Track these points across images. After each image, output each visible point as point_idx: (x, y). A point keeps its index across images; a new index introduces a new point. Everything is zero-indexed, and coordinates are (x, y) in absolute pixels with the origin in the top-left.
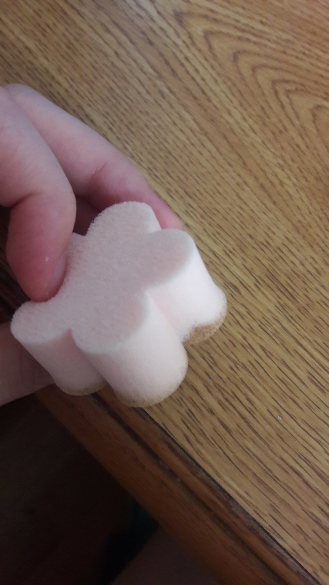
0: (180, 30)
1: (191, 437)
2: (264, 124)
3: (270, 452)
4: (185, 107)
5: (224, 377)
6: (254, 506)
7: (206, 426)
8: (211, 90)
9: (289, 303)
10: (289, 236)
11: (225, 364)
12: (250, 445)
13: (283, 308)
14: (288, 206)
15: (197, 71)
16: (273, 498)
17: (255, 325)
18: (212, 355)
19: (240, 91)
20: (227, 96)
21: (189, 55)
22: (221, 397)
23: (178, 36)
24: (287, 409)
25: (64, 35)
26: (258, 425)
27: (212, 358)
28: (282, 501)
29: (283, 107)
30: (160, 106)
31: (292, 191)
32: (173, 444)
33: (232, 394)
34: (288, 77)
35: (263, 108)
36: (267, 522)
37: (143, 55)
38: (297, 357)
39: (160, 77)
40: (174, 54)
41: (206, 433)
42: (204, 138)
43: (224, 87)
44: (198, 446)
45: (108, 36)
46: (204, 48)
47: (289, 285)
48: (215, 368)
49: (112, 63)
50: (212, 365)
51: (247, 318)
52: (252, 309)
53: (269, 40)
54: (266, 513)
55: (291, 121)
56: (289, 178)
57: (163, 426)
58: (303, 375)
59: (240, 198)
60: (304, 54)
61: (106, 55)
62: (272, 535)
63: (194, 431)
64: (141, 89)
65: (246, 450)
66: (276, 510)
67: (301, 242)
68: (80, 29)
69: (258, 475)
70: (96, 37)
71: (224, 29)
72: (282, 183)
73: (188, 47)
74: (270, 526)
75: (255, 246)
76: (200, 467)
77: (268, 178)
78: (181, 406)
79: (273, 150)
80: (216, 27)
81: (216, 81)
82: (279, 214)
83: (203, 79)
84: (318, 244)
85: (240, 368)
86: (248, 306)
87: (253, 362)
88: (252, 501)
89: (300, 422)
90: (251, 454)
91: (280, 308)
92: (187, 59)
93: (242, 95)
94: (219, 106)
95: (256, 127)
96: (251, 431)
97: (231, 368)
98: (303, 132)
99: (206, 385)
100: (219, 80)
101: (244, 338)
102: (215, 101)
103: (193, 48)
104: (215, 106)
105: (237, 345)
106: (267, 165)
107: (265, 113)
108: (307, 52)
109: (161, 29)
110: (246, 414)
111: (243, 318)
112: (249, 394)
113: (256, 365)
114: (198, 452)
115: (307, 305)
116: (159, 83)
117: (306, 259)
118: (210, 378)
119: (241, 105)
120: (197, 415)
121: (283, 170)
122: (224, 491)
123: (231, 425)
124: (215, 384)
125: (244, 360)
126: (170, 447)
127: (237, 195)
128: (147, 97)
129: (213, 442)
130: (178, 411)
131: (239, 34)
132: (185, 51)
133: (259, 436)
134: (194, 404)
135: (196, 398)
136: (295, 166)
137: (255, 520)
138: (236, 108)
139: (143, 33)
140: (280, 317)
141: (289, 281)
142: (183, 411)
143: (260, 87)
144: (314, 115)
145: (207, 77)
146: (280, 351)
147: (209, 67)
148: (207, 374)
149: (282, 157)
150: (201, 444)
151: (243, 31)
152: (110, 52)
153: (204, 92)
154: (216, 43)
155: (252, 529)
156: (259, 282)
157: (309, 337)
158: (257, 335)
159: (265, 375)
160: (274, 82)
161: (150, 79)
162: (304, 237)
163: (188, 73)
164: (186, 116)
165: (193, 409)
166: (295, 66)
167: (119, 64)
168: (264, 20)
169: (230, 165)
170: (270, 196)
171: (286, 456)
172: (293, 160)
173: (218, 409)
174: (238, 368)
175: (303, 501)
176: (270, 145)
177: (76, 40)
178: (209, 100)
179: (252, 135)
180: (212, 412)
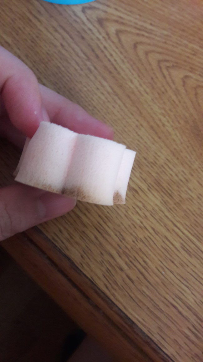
0: (101, 30)
1: (108, 285)
2: (153, 88)
3: (157, 294)
4: (105, 79)
5: (129, 247)
6: (148, 328)
7: (118, 279)
8: (120, 67)
9: (169, 200)
10: (169, 158)
11: (129, 239)
12: (145, 290)
13: (165, 203)
14: (168, 139)
15: (111, 55)
16: (160, 323)
17: (148, 214)
18: (122, 233)
19: (138, 68)
20: (130, 71)
21: (107, 46)
22: (127, 260)
23: (100, 34)
24: (168, 267)
25: (30, 34)
26: (150, 277)
27: (121, 235)
28: (165, 324)
29: (165, 77)
30: (89, 78)
31: (170, 130)
32: (97, 290)
33: (134, 258)
34: (167, 58)
35: (152, 78)
36: (156, 338)
37: (78, 46)
38: (174, 234)
39: (89, 59)
40: (97, 45)
41: (118, 283)
42: (116, 98)
43: (128, 65)
44: (113, 291)
45: (57, 35)
46: (116, 40)
47: (169, 189)
48: (123, 241)
49: (59, 51)
50: (121, 240)
51: (143, 209)
52: (146, 204)
53: (156, 35)
54: (156, 332)
55: (169, 86)
56: (168, 122)
57: (91, 279)
58: (178, 245)
59: (139, 135)
60: (177, 43)
61: (55, 46)
62: (159, 345)
63: (110, 281)
64: (77, 67)
65: (143, 293)
66: (161, 330)
67: (176, 161)
68: (39, 30)
69: (151, 308)
70: (49, 35)
71: (128, 29)
72: (164, 125)
73: (106, 40)
74: (158, 340)
75: (147, 164)
76: (114, 304)
77: (155, 122)
78: (103, 266)
79: (158, 104)
80: (123, 28)
81: (123, 61)
82: (162, 145)
83: (115, 61)
84: (186, 163)
85: (139, 241)
86: (144, 203)
87: (147, 237)
88: (147, 325)
89: (176, 275)
90: (146, 295)
91: (163, 203)
92: (105, 47)
93: (139, 70)
94: (125, 77)
95: (148, 90)
96: (146, 281)
97: (134, 242)
98: (177, 92)
99: (118, 253)
100: (125, 60)
101: (141, 222)
102: (123, 74)
103: (109, 41)
104: (122, 77)
105: (137, 227)
106: (155, 114)
107: (154, 81)
108: (179, 42)
109: (90, 29)
110: (143, 271)
111: (140, 210)
112: (145, 258)
113: (149, 239)
114: (113, 295)
115: (180, 201)
116: (88, 63)
117: (179, 172)
118: (120, 248)
119: (139, 76)
120: (113, 272)
121: (165, 117)
122: (129, 319)
123: (134, 278)
124: (124, 252)
125: (141, 236)
126: (96, 292)
127: (137, 133)
128: (81, 72)
129: (122, 288)
130: (101, 270)
131: (137, 32)
132: (105, 43)
133: (151, 284)
134: (111, 265)
135: (112, 261)
136: (172, 114)
137: (148, 337)
138: (135, 78)
139: (78, 32)
140: (163, 209)
141: (169, 187)
142: (104, 269)
143: (150, 64)
144: (184, 82)
145: (118, 59)
146: (164, 231)
147: (119, 53)
148: (118, 245)
149: (164, 109)
150: (115, 290)
151: (139, 29)
152: (58, 44)
153: (116, 69)
154: (123, 38)
155: (147, 343)
156: (150, 187)
157: (181, 221)
158: (149, 221)
159: (154, 246)
160: (159, 62)
161: (82, 61)
162: (178, 159)
163: (106, 56)
164: (105, 84)
165: (110, 268)
166: (172, 51)
167: (63, 52)
168: (153, 23)
169: (132, 114)
170: (156, 133)
171: (167, 296)
172: (171, 110)
173: (125, 267)
174: (137, 241)
175: (178, 324)
176: (156, 101)
177: (37, 37)
178: (119, 73)
179: (146, 95)
180: (121, 269)
